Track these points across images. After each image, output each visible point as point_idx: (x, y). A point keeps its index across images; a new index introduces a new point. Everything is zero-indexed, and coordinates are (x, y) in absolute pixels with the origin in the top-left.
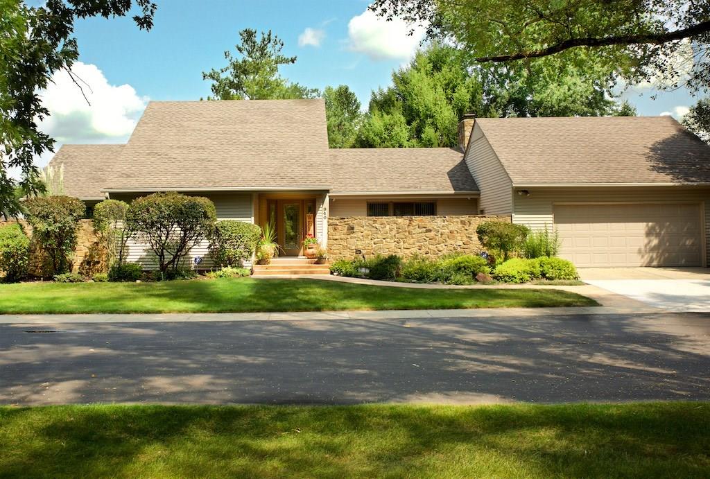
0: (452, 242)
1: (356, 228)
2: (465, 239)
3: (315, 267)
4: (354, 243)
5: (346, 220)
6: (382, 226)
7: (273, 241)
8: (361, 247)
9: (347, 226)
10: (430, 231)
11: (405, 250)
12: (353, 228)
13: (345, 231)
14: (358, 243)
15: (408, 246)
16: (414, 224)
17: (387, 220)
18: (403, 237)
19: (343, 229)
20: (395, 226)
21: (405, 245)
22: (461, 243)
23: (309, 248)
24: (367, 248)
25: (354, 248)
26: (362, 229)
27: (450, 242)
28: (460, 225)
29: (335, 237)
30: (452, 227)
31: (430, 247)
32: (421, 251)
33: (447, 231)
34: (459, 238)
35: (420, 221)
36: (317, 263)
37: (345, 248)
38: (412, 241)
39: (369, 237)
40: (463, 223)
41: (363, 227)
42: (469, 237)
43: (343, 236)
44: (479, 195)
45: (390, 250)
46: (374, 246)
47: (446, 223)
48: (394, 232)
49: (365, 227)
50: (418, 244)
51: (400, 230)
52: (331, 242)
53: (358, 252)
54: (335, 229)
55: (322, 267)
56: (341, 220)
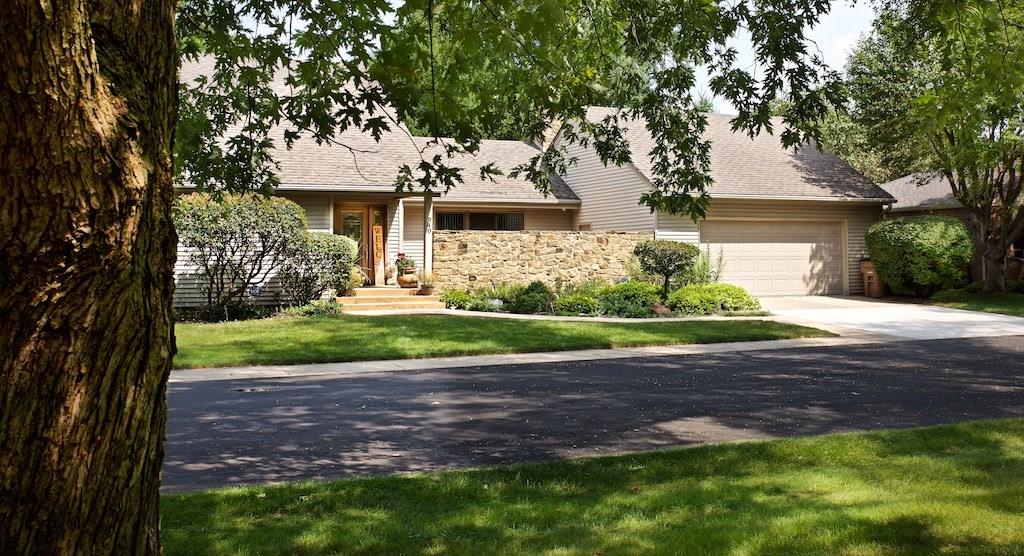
0: (587, 265)
1: (470, 245)
2: (602, 262)
3: (416, 300)
4: (467, 267)
5: (457, 234)
6: (503, 243)
8: (476, 272)
9: (458, 243)
10: (560, 250)
11: (532, 275)
12: (465, 246)
13: (456, 250)
14: (473, 266)
15: (535, 271)
16: (542, 241)
17: (511, 236)
18: (528, 258)
19: (453, 247)
20: (518, 244)
21: (531, 270)
22: (597, 267)
23: (407, 273)
24: (483, 272)
25: (466, 272)
26: (478, 248)
27: (585, 265)
28: (596, 244)
29: (443, 258)
30: (587, 246)
31: (561, 271)
32: (550, 277)
33: (581, 251)
34: (595, 260)
35: (550, 237)
36: (420, 293)
37: (455, 272)
38: (539, 263)
39: (487, 258)
40: (600, 240)
41: (478, 244)
42: (607, 259)
43: (452, 257)
44: (579, 205)
45: (513, 275)
46: (493, 270)
47: (580, 240)
48: (517, 252)
49: (481, 245)
50: (547, 268)
51: (525, 250)
52: (437, 264)
53: (472, 278)
54: (443, 247)
55: (430, 299)
56: (450, 235)
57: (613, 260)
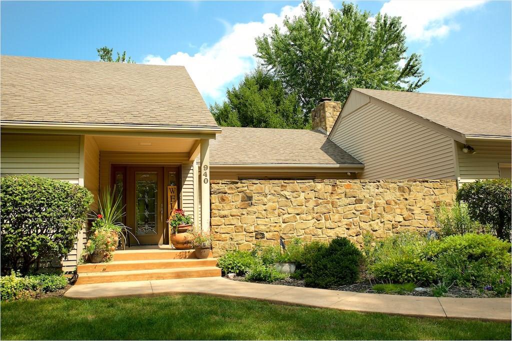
0: (390, 217)
1: (255, 197)
2: (406, 214)
4: (251, 222)
5: (239, 185)
6: (295, 194)
7: (116, 222)
8: (263, 227)
9: (240, 194)
10: (360, 201)
11: (330, 230)
12: (250, 198)
13: (239, 203)
14: (260, 221)
15: (333, 225)
16: (339, 191)
17: (301, 185)
18: (325, 211)
19: (235, 199)
20: (312, 195)
21: (329, 224)
22: (400, 219)
23: (179, 232)
24: (272, 228)
25: (252, 229)
26: (265, 200)
27: (387, 217)
28: (398, 194)
29: (223, 213)
30: (389, 196)
31: (362, 224)
32: (350, 232)
33: (382, 202)
34: (398, 211)
35: (348, 187)
36: (194, 256)
37: (238, 229)
38: (336, 217)
39: (276, 212)
40: (401, 189)
41: (266, 196)
42: (410, 210)
43: (235, 211)
44: (363, 169)
45: (307, 230)
46: (283, 225)
47: (381, 190)
48: (311, 204)
49: (269, 197)
50: (346, 221)
51: (321, 201)
52: (216, 220)
53: (260, 235)
54: (223, 200)
56: (233, 186)
57: (417, 211)
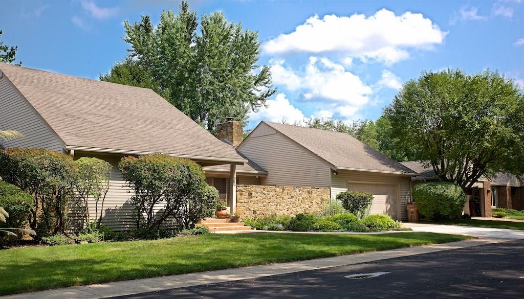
1: (254, 194)
2: (310, 204)
3: (231, 225)
4: (252, 206)
5: (247, 187)
6: (268, 193)
8: (256, 208)
9: (248, 192)
10: (292, 197)
11: (280, 211)
12: (251, 194)
13: (247, 196)
14: (255, 206)
15: (282, 209)
16: (285, 192)
18: (279, 201)
19: (246, 194)
20: (275, 193)
21: (281, 208)
22: (308, 206)
23: (223, 210)
24: (260, 209)
25: (252, 209)
26: (257, 195)
27: (303, 205)
28: (307, 194)
29: (242, 201)
30: (304, 195)
31: (293, 209)
32: (288, 212)
33: (301, 198)
34: (307, 203)
35: (288, 190)
36: (232, 221)
37: (247, 209)
38: (283, 205)
39: (261, 201)
40: (309, 192)
41: (257, 193)
42: (311, 202)
43: (246, 200)
44: (267, 175)
45: (273, 211)
46: (264, 208)
47: (301, 192)
48: (274, 198)
49: (259, 194)
50: (287, 207)
51: (278, 197)
52: (239, 204)
53: (255, 212)
54: (241, 195)
55: (238, 224)
56: (244, 188)
57: (314, 203)
